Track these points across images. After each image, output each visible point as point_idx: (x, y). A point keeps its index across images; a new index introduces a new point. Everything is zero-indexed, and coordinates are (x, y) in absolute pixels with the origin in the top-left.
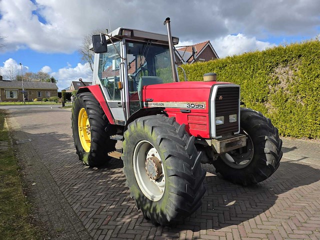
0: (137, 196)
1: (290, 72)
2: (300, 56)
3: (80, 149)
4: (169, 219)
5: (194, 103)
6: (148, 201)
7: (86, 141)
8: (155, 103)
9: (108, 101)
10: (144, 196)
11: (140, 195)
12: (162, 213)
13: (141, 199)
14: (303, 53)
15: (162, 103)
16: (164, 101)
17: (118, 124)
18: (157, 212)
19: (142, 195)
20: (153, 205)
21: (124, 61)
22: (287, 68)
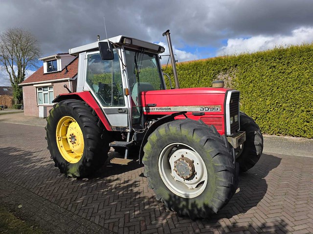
0: (167, 197)
1: (229, 79)
2: (236, 65)
3: (61, 161)
4: (215, 210)
5: (208, 107)
6: (182, 199)
7: (68, 151)
8: (159, 108)
9: (103, 108)
10: (175, 196)
11: (170, 195)
12: (206, 206)
13: (173, 199)
14: (238, 63)
15: (170, 107)
16: (171, 106)
17: (115, 130)
18: (199, 207)
19: (173, 195)
20: (190, 202)
21: (125, 68)
22: (227, 75)
